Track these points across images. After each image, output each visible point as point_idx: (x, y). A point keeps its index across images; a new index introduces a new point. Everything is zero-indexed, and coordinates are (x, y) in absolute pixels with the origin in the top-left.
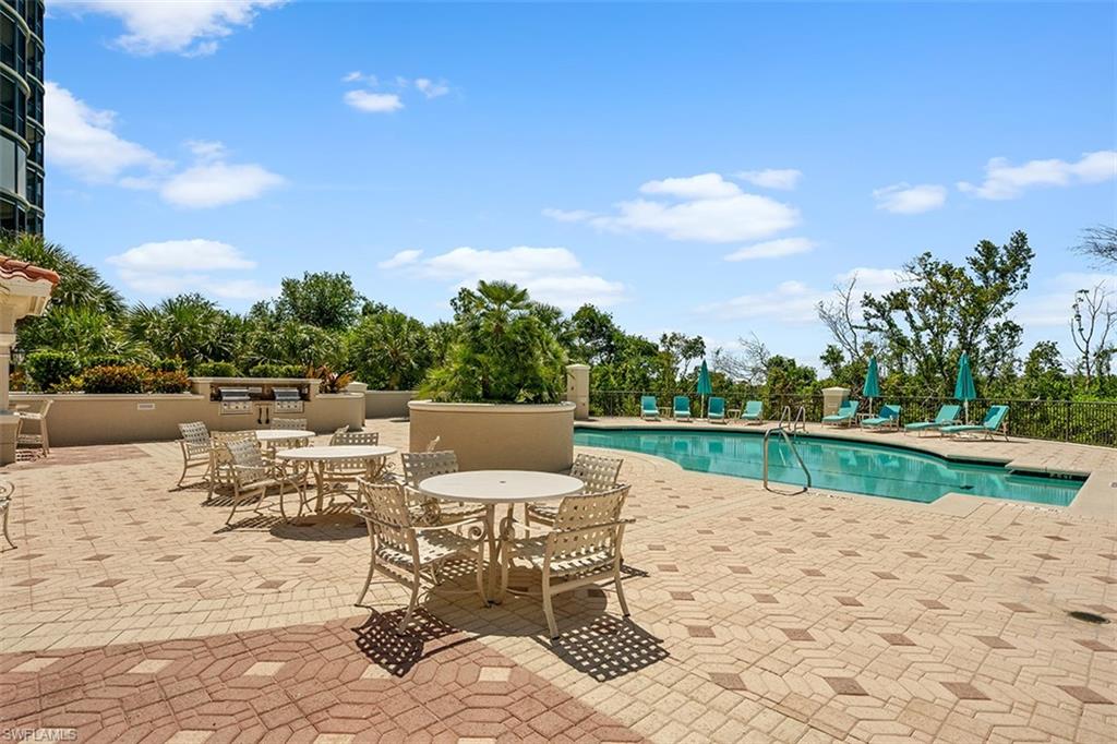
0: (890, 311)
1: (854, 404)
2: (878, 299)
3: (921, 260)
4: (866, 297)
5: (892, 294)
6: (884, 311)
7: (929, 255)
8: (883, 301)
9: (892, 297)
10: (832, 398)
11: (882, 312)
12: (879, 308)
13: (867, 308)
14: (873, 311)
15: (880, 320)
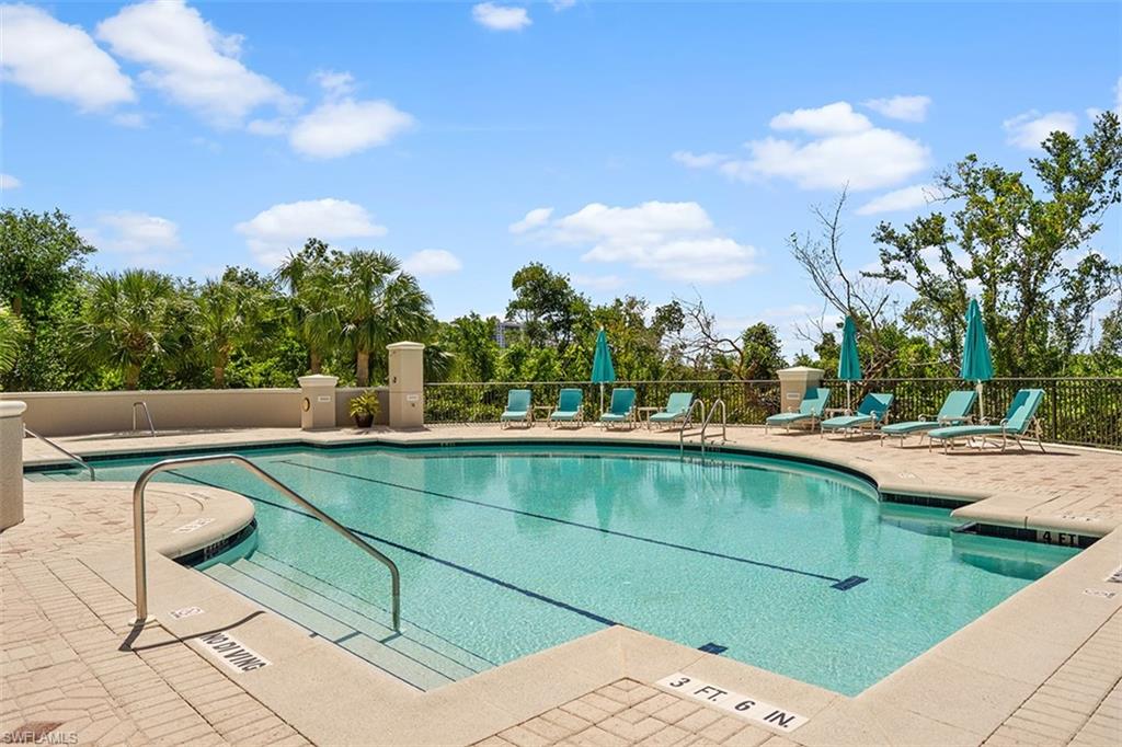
0: (918, 248)
1: (823, 393)
2: (901, 230)
3: (960, 166)
4: (883, 228)
5: (919, 221)
6: (910, 250)
7: (973, 158)
8: (909, 234)
9: (919, 226)
10: (794, 384)
11: (907, 251)
12: (903, 244)
13: (884, 245)
14: (893, 249)
15: (903, 262)
